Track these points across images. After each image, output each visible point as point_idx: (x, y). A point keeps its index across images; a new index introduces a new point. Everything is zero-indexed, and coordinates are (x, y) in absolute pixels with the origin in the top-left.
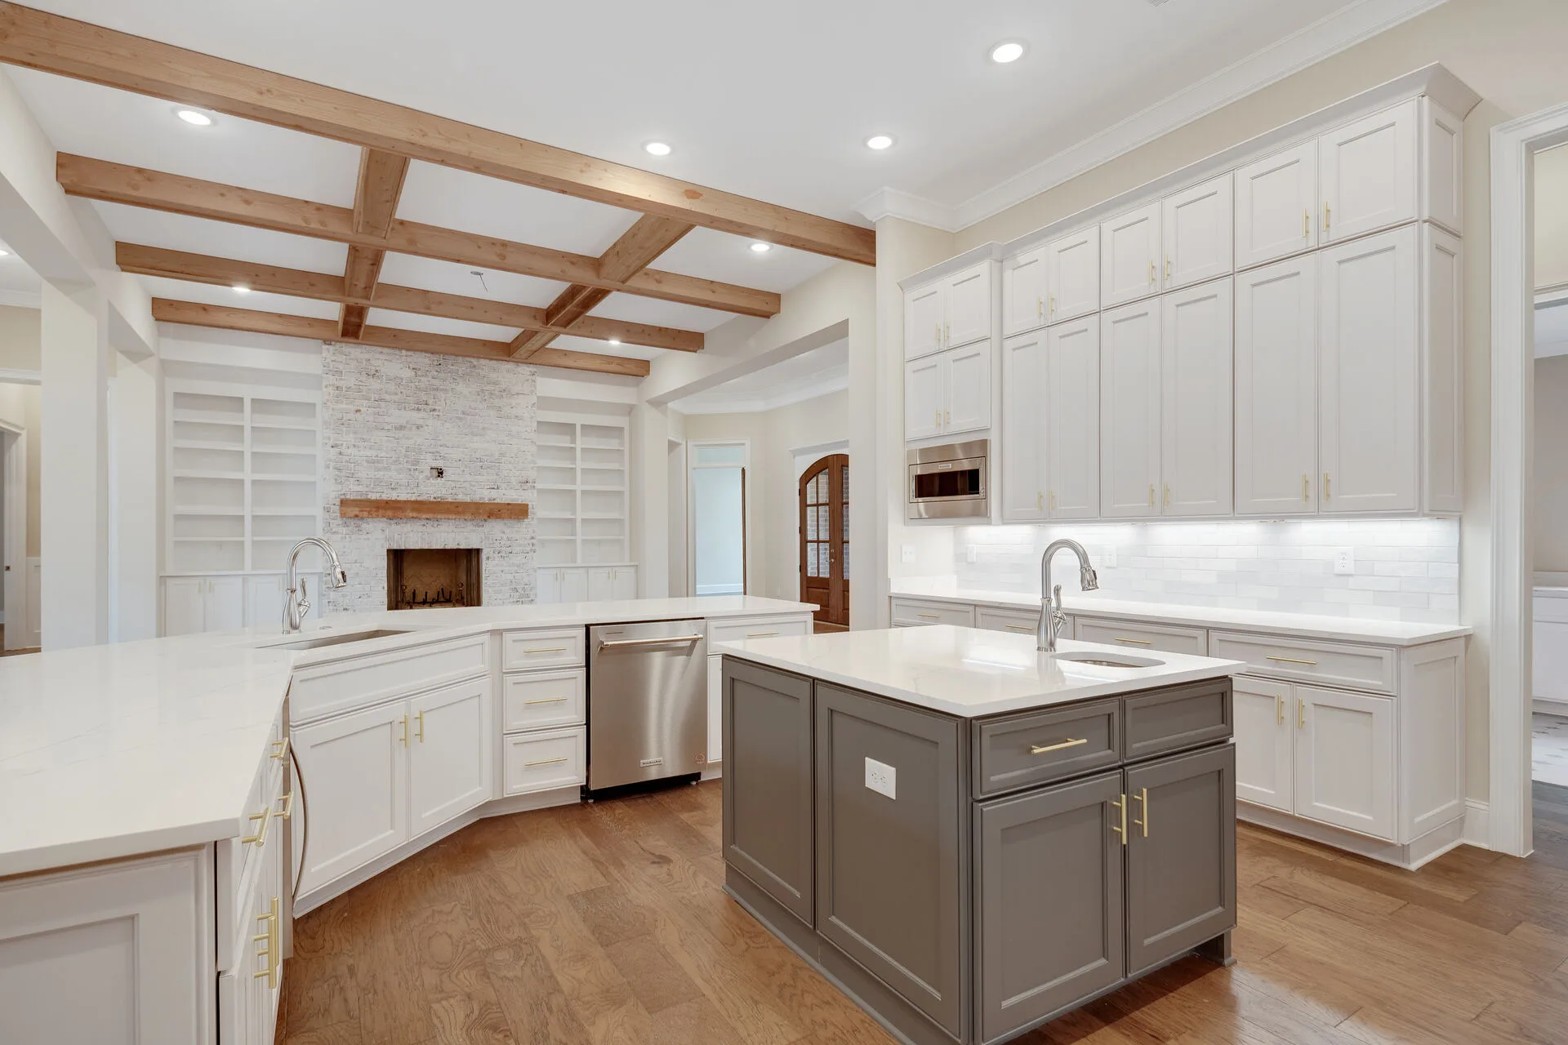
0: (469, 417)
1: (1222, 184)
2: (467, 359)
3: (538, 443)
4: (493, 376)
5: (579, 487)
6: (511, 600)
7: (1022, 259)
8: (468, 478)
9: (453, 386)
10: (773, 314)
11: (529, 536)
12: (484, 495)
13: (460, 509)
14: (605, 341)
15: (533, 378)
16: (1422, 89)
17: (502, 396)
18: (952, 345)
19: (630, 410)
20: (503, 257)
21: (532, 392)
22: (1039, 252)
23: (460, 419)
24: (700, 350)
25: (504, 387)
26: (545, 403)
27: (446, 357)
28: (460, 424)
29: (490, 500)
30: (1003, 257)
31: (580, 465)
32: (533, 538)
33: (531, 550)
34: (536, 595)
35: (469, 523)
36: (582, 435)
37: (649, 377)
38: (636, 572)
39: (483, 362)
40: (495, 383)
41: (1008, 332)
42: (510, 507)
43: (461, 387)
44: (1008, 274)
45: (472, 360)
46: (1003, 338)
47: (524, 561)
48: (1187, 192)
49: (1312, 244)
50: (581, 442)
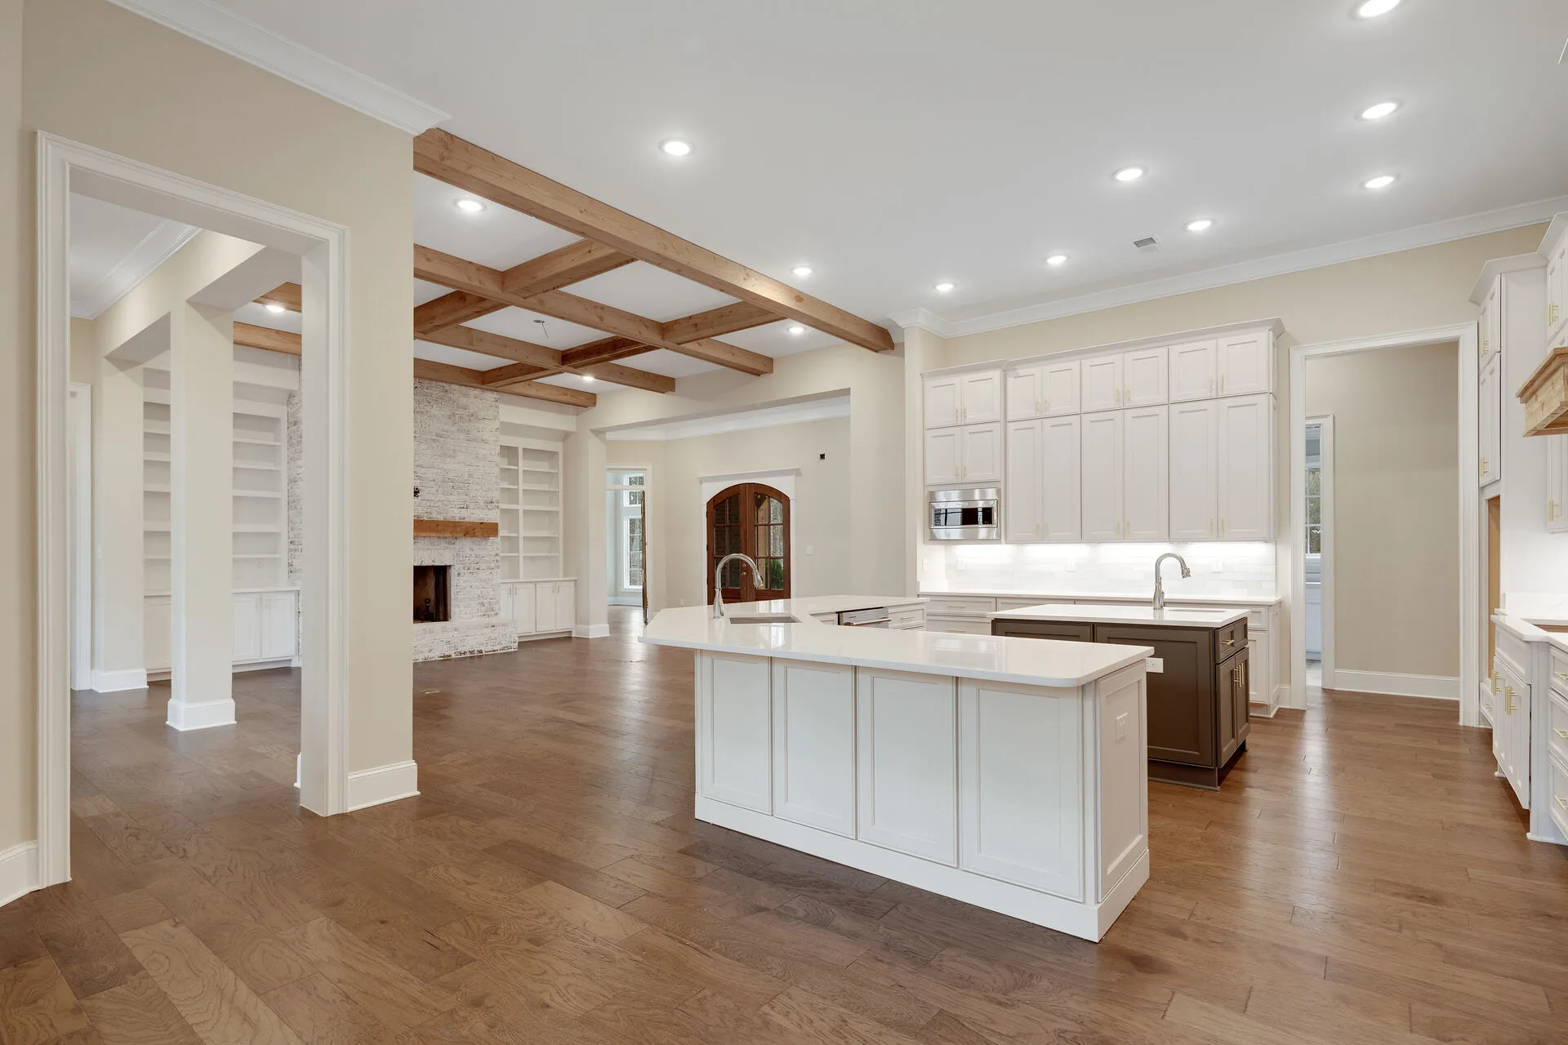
0: (441, 439)
1: (1162, 352)
2: (441, 384)
3: (501, 466)
4: (463, 401)
5: (521, 507)
6: (479, 614)
7: (1021, 372)
8: (442, 497)
9: (428, 409)
10: (765, 373)
11: (494, 553)
12: (455, 514)
13: (440, 528)
14: (579, 376)
15: (497, 404)
16: (1270, 327)
17: (470, 420)
18: (968, 421)
19: (565, 436)
20: (601, 318)
21: (496, 418)
22: (1035, 370)
23: (434, 440)
24: (670, 392)
25: (472, 411)
26: (507, 428)
27: (422, 381)
28: (434, 445)
29: (460, 519)
30: (1007, 368)
31: (522, 486)
32: (497, 555)
33: (496, 566)
34: (500, 609)
35: (442, 541)
36: (524, 459)
37: (595, 408)
38: (576, 584)
39: (454, 386)
40: (465, 408)
41: (1010, 418)
42: (482, 526)
43: (435, 411)
44: (1010, 380)
45: (444, 384)
46: (1006, 422)
47: (490, 577)
48: (1139, 352)
49: (1214, 395)
50: (523, 465)
